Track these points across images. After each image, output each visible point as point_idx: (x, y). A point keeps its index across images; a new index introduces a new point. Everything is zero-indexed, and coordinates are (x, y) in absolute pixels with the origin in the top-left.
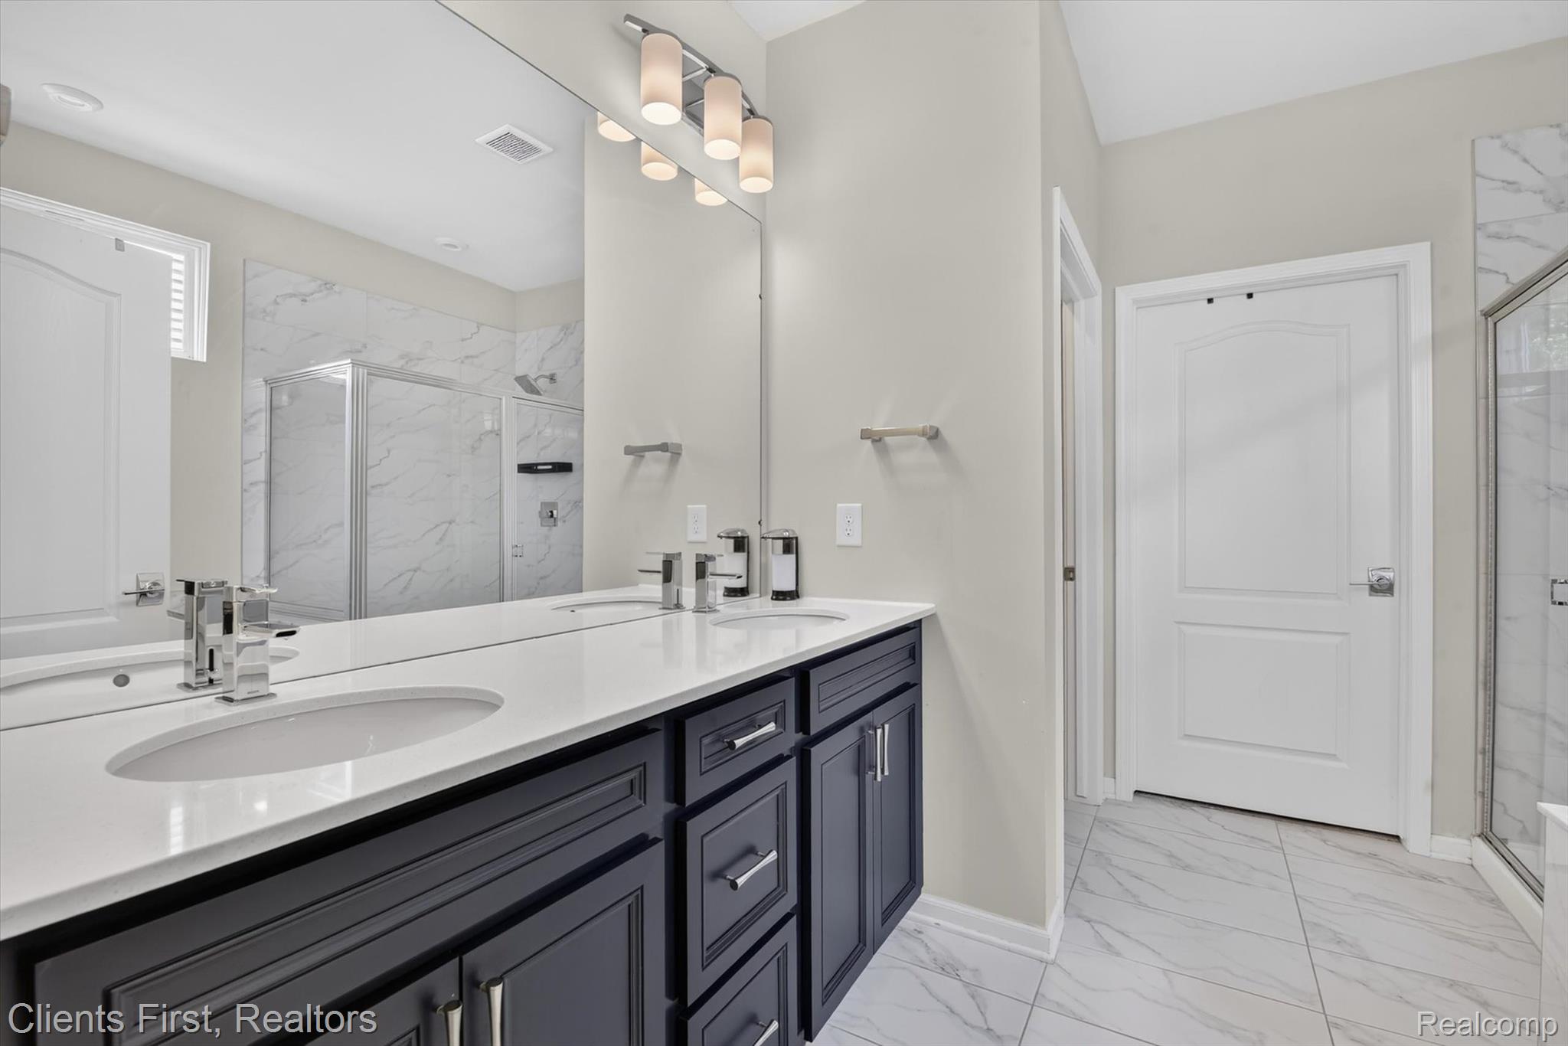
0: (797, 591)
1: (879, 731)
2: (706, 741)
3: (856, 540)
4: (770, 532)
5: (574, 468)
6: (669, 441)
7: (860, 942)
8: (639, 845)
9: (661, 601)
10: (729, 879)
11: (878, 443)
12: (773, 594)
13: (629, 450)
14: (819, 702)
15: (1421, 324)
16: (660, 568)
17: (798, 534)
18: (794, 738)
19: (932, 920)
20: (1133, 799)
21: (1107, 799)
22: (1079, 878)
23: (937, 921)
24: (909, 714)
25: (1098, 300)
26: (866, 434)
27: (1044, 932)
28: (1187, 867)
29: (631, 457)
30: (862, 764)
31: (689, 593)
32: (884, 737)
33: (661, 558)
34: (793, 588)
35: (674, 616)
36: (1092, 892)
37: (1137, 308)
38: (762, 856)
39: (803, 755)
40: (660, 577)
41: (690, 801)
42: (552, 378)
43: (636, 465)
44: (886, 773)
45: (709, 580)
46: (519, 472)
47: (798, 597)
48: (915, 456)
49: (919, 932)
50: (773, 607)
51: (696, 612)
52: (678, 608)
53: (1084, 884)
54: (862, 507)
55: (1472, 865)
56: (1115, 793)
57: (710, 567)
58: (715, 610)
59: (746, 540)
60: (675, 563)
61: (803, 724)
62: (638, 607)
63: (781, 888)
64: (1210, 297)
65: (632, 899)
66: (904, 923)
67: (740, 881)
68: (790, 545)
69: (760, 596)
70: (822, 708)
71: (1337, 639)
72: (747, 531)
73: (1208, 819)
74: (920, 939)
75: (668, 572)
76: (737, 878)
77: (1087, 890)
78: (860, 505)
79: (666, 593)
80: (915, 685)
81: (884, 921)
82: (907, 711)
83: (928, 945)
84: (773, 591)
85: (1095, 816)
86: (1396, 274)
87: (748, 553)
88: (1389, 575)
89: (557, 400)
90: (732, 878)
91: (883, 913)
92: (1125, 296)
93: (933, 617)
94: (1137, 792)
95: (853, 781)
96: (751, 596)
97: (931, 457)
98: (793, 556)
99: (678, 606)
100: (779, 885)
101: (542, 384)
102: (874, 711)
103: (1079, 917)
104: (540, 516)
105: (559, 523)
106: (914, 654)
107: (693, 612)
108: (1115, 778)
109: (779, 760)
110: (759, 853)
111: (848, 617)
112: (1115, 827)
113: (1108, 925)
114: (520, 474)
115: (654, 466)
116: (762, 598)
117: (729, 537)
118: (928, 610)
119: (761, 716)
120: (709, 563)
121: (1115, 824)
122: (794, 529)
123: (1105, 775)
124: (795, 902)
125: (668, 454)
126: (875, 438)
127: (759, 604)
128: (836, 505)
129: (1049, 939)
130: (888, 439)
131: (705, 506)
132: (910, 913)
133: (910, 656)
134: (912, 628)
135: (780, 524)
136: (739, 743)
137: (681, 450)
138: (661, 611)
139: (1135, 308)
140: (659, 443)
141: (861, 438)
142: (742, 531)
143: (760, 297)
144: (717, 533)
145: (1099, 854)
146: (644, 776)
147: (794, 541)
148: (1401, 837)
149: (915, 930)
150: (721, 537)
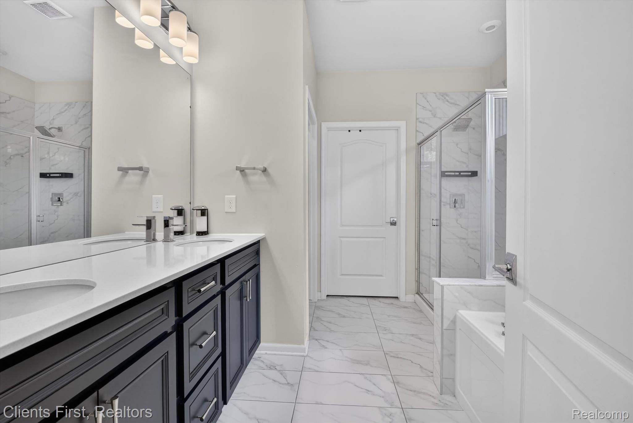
0: (208, 231)
1: (248, 282)
2: (189, 290)
3: (233, 210)
4: (195, 207)
5: (74, 176)
6: (143, 166)
7: (241, 364)
8: (165, 336)
9: (145, 239)
10: (198, 345)
11: (243, 172)
12: (197, 233)
13: (120, 169)
14: (228, 272)
15: (403, 146)
16: (145, 223)
17: (208, 208)
18: (219, 287)
19: (264, 352)
20: (326, 298)
21: (318, 299)
22: (313, 327)
23: (266, 352)
24: (257, 275)
25: (316, 126)
26: (237, 168)
27: (304, 346)
28: (344, 317)
29: (121, 172)
30: (241, 296)
31: (160, 234)
32: (250, 286)
33: (146, 219)
34: (205, 230)
35: (152, 244)
36: (317, 330)
37: (328, 130)
38: (209, 334)
39: (222, 293)
40: (145, 227)
41: (184, 315)
42: (60, 129)
43: (124, 176)
44: (250, 298)
45: (171, 227)
46: (40, 177)
47: (208, 234)
48: (256, 178)
49: (260, 358)
50: (197, 238)
51: (164, 242)
52: (155, 241)
53: (314, 328)
54: (236, 197)
55: (415, 302)
56: (321, 297)
57: (171, 222)
58: (173, 241)
59: (183, 210)
60: (153, 221)
61: (223, 281)
62: (129, 242)
63: (216, 346)
64: (349, 130)
65: (164, 357)
66: (255, 356)
67: (203, 345)
68: (204, 212)
69: (190, 235)
70: (229, 275)
71: (382, 239)
72: (183, 206)
73: (349, 300)
74: (260, 360)
75: (149, 224)
76: (202, 344)
77: (315, 330)
78: (235, 196)
79: (148, 235)
80: (258, 264)
81: (249, 354)
82: (256, 275)
83: (264, 361)
84: (197, 232)
85: (315, 306)
86: (397, 129)
87: (184, 216)
88: (395, 219)
89: (64, 141)
90: (200, 344)
91: (249, 352)
92: (324, 125)
93: (264, 239)
94: (328, 296)
95: (239, 302)
96: (185, 235)
97: (264, 178)
98: (206, 217)
99: (154, 240)
100: (215, 345)
101: (53, 132)
102: (246, 275)
103: (314, 339)
104: (51, 201)
105: (65, 204)
106: (258, 253)
107: (163, 242)
108: (321, 292)
109: (214, 297)
110: (208, 334)
111: (234, 240)
112: (322, 308)
113: (322, 340)
114: (41, 178)
115: (133, 177)
116: (191, 235)
117: (175, 209)
118: (262, 236)
119: (208, 279)
120: (171, 220)
121: (322, 307)
122: (206, 206)
123: (318, 292)
124: (221, 351)
125: (142, 172)
126: (242, 170)
127: (190, 237)
128: (225, 196)
129: (305, 348)
130: (246, 171)
131: (162, 196)
132: (257, 352)
133: (256, 254)
134: (257, 243)
135: (199, 203)
136: (202, 289)
137: (149, 170)
138: (145, 242)
139: (327, 130)
140: (138, 167)
141: (236, 170)
142: (182, 206)
143: (190, 107)
144: (170, 208)
145: (318, 318)
146: (168, 306)
147: (207, 211)
148: (398, 297)
149: (258, 357)
150: (172, 209)
